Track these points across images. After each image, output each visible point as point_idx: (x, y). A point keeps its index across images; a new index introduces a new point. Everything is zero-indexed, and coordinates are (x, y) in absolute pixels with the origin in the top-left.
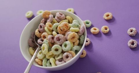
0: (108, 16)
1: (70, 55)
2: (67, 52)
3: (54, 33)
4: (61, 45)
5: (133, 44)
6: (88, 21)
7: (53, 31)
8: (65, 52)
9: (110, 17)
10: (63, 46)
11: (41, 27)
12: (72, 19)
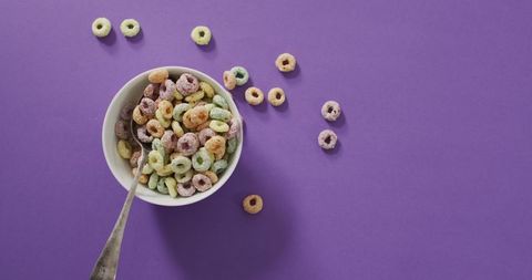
0: (286, 62)
1: (208, 181)
2: (202, 173)
3: (176, 125)
4: (190, 157)
5: (328, 140)
6: (243, 70)
7: (172, 119)
8: (198, 173)
9: (290, 67)
10: (194, 159)
11: (146, 105)
12: (212, 92)
